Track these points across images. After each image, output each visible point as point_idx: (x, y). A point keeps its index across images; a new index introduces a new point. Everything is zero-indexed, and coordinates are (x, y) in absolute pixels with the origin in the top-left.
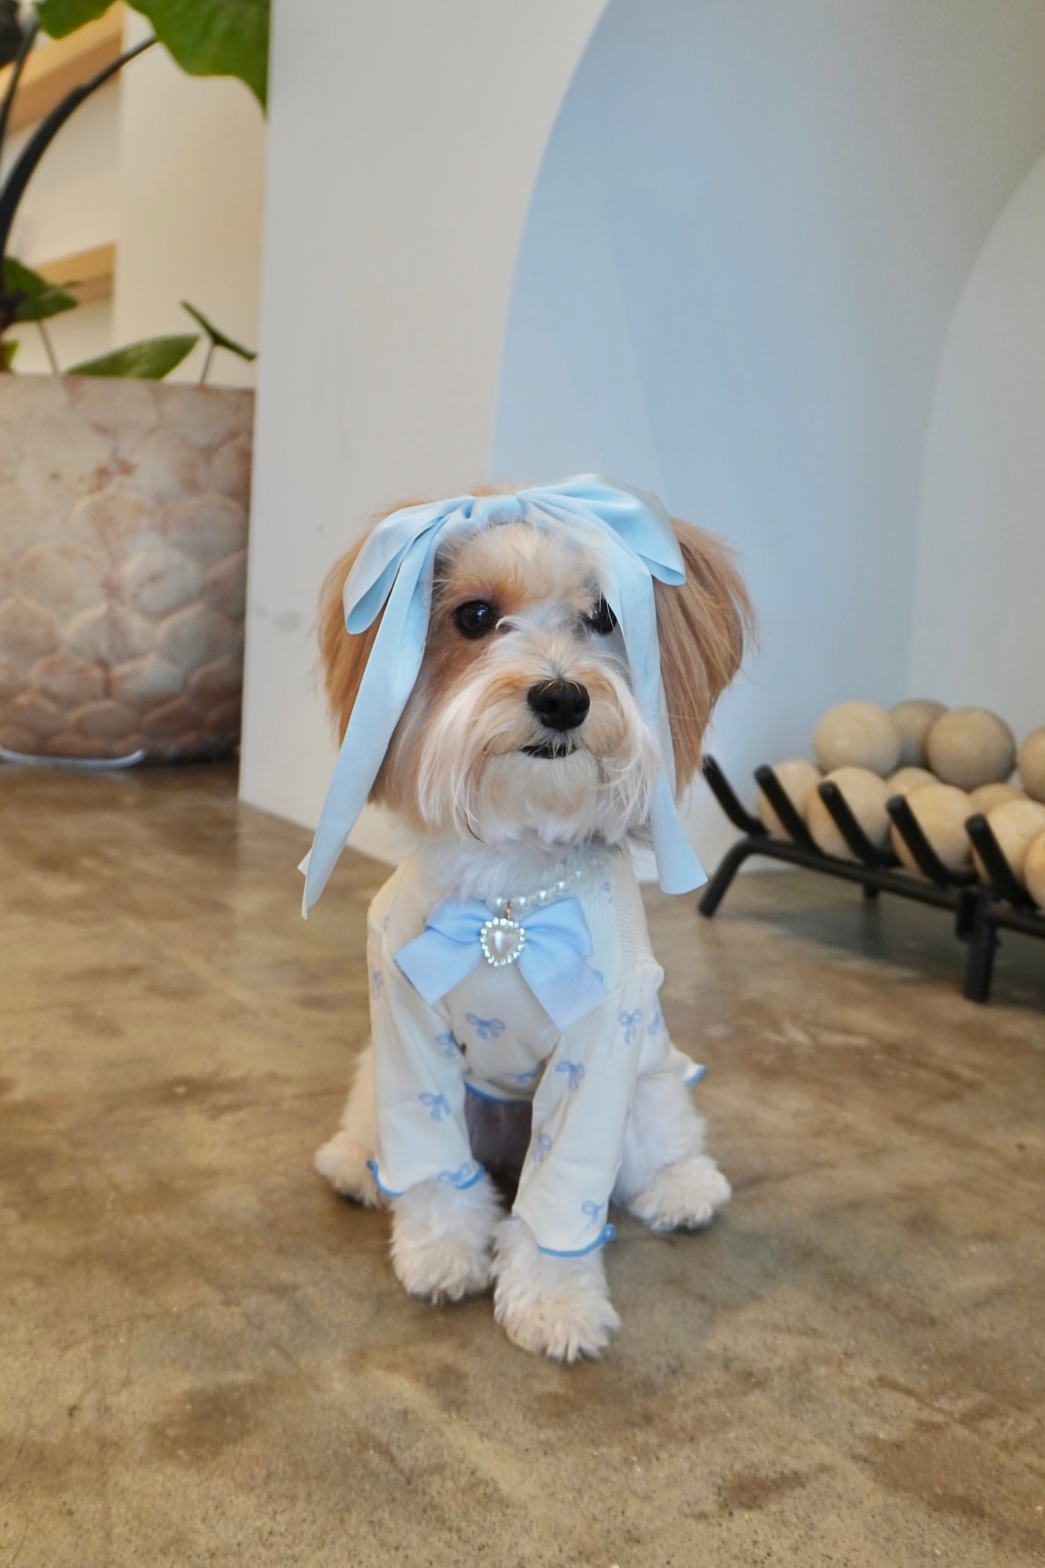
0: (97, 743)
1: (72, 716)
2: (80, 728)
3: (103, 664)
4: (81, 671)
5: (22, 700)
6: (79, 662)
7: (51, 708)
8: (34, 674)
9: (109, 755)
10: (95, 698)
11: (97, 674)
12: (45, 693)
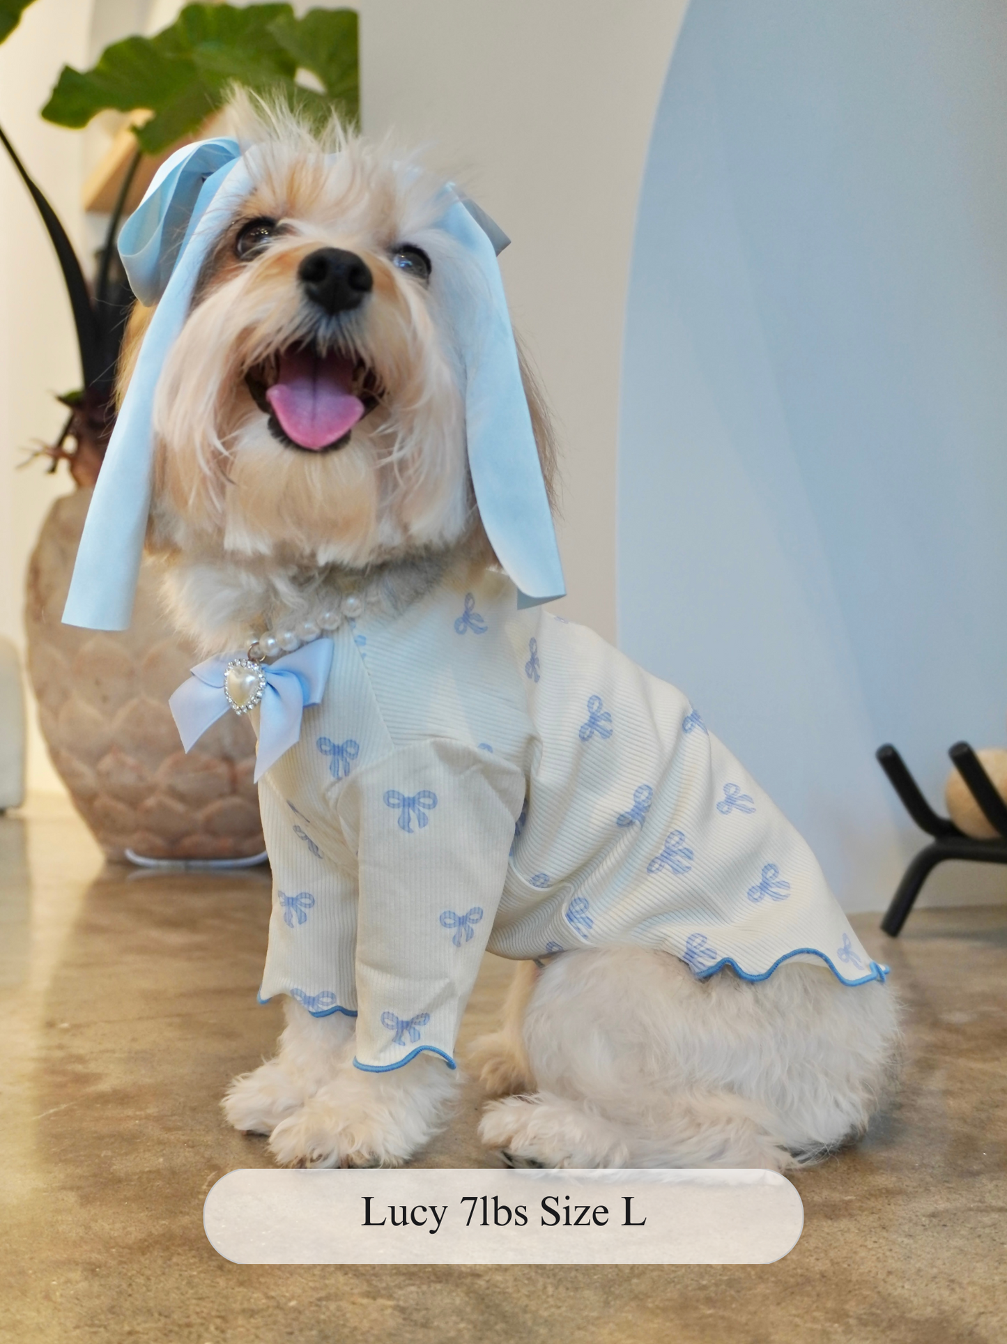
0: (228, 843)
1: (200, 815)
2: (209, 828)
3: (228, 759)
4: (207, 767)
5: (151, 802)
6: (205, 758)
7: (179, 807)
8: (161, 775)
9: (239, 855)
10: (221, 796)
11: (222, 769)
12: (174, 793)
